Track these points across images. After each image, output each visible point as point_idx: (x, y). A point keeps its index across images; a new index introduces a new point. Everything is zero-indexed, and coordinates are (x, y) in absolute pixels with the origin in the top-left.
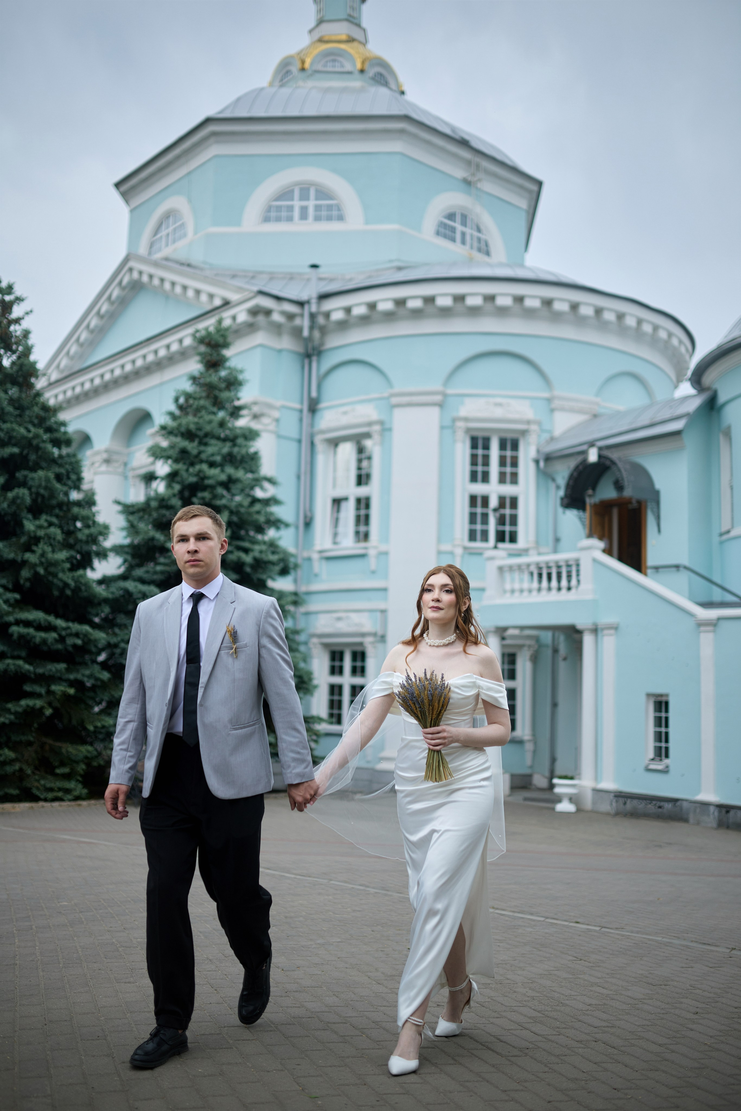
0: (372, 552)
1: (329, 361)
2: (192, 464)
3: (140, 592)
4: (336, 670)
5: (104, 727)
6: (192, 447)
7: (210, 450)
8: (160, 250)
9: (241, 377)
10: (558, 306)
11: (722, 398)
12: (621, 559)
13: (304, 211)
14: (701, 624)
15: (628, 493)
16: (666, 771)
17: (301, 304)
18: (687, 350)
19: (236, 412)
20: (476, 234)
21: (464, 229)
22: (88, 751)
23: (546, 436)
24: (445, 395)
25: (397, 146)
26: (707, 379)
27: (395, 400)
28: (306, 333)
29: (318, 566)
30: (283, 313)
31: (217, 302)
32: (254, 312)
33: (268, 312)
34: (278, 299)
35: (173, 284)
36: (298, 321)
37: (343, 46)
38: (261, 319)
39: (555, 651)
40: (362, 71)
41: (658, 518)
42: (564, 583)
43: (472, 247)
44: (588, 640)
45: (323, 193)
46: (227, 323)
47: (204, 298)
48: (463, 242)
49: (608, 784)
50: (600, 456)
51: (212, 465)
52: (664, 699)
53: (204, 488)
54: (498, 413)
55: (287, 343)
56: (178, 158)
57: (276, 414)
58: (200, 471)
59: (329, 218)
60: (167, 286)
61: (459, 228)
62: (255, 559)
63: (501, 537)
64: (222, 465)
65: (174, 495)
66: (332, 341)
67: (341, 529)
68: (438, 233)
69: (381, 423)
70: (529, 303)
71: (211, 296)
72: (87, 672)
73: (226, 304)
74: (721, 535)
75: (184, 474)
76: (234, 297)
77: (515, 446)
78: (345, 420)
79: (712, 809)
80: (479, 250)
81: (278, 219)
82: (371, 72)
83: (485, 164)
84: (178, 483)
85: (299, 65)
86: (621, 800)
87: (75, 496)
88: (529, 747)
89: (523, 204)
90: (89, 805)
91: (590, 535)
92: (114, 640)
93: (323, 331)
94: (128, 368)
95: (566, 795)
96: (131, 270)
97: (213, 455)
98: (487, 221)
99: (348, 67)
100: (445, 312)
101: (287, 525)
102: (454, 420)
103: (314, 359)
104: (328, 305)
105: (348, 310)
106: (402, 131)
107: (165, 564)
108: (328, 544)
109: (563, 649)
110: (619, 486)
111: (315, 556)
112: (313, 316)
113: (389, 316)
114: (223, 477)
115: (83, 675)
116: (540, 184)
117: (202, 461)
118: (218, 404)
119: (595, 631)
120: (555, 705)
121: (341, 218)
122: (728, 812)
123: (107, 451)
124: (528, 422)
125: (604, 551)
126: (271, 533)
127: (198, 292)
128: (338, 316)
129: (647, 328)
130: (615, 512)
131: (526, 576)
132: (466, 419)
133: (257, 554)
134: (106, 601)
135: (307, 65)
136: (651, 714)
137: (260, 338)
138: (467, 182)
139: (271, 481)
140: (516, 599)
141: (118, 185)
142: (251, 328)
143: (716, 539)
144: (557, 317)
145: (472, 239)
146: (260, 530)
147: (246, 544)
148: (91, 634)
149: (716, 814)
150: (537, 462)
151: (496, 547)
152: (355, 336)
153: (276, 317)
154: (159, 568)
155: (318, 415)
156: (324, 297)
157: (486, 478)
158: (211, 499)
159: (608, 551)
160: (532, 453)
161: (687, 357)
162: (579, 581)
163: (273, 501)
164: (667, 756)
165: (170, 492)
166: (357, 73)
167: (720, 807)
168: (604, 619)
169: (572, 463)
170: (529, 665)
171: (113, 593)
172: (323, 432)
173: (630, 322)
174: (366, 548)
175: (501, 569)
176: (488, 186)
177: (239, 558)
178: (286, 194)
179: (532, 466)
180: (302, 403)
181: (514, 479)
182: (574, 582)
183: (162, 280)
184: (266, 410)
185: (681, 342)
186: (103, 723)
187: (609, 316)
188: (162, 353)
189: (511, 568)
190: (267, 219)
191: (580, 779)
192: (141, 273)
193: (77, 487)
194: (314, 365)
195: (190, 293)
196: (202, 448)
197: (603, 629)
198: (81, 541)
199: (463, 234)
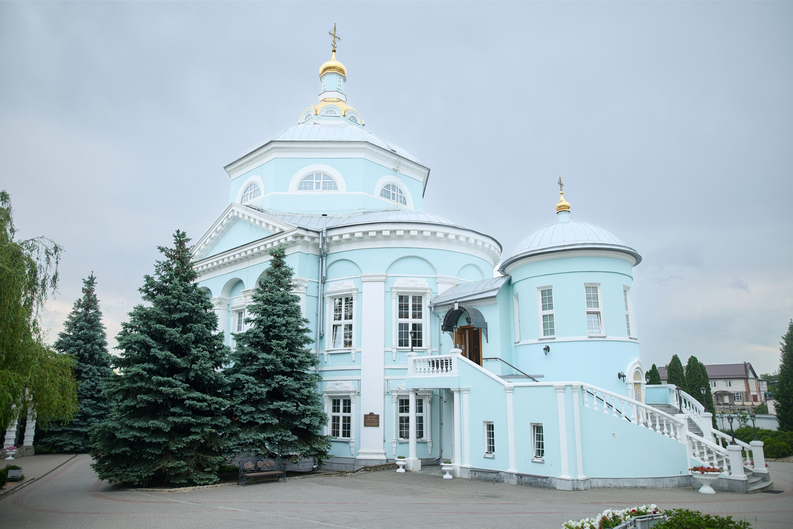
0: (353, 352)
1: (331, 259)
2: (269, 316)
3: (246, 380)
4: (336, 409)
5: (228, 446)
6: (269, 308)
7: (278, 308)
8: (247, 200)
9: (291, 272)
10: (438, 235)
11: (513, 281)
12: (470, 359)
13: (318, 184)
14: (506, 389)
15: (473, 324)
16: (493, 458)
17: (318, 233)
18: (498, 251)
19: (289, 287)
20: (399, 194)
21: (393, 192)
22: (220, 459)
23: (435, 295)
24: (387, 277)
25: (362, 155)
26: (508, 270)
27: (363, 279)
28: (320, 247)
29: (327, 358)
30: (309, 237)
31: (278, 231)
32: (296, 237)
33: (302, 237)
34: (307, 230)
35: (255, 220)
36: (316, 241)
37: (335, 104)
38: (299, 239)
39: (441, 398)
40: (344, 116)
41: (487, 336)
42: (444, 369)
43: (397, 201)
44: (456, 396)
45: (327, 176)
46: (283, 241)
47: (270, 228)
48: (394, 199)
49: (467, 465)
50: (459, 307)
51: (279, 316)
52: (491, 424)
53: (275, 327)
54: (412, 285)
55: (311, 250)
57: (306, 285)
58: (273, 319)
59: (330, 188)
60: (252, 220)
61: (392, 192)
62: (299, 361)
63: (414, 344)
64: (283, 316)
65: (261, 332)
66: (333, 250)
67: (337, 340)
68: (381, 195)
69: (357, 290)
70: (425, 234)
71: (274, 227)
72: (221, 421)
73: (282, 232)
74: (515, 343)
75: (266, 320)
76: (285, 229)
77: (420, 298)
78: (339, 288)
79: (514, 476)
80: (401, 202)
81: (305, 189)
82: (348, 116)
83: (403, 162)
84: (263, 325)
85: (315, 113)
86: (473, 473)
87: (213, 333)
88: (430, 445)
89: (422, 179)
90: (221, 486)
91: (456, 347)
92: (233, 404)
93: (328, 245)
94: (232, 258)
95: (448, 470)
96: (233, 210)
97: (279, 311)
98: (405, 189)
99: (338, 114)
100: (387, 238)
101: (313, 342)
102: (391, 288)
103: (324, 258)
104: (331, 233)
105: (341, 236)
106: (364, 148)
107: (255, 365)
108: (331, 348)
109: (444, 398)
110: (468, 320)
111: (325, 353)
112: (324, 239)
113: (360, 239)
114: (284, 322)
115: (219, 422)
116: (429, 170)
117: (274, 315)
118: (280, 284)
119: (459, 391)
120: (441, 424)
121: (336, 188)
122: (521, 477)
123: (219, 299)
124: (426, 289)
125: (462, 354)
126: (306, 347)
127: (268, 225)
128: (335, 238)
129: (479, 243)
130: (467, 331)
131: (427, 364)
132: (397, 288)
133: (301, 359)
134: (229, 385)
135: (318, 113)
136: (486, 431)
137: (298, 248)
138: (395, 171)
139: (306, 321)
140: (422, 376)
141: (225, 167)
142: (294, 243)
143: (513, 345)
144: (438, 240)
145: (397, 197)
146: (301, 345)
147: (295, 354)
148: (223, 402)
149: (516, 478)
150: (430, 308)
151: (412, 350)
152: (344, 248)
153: (306, 239)
154: (254, 367)
155: (326, 285)
156: (329, 229)
157: (407, 317)
158: (279, 333)
159: (464, 354)
160: (428, 304)
161: (499, 255)
162: (451, 367)
163: (307, 330)
164: (494, 451)
165: (259, 330)
166: (342, 116)
167: (518, 475)
168: (463, 386)
169: (447, 309)
170: (428, 405)
171: (232, 380)
172: (328, 293)
173: (472, 241)
174: (350, 349)
175: (415, 361)
176: (404, 172)
177: (292, 361)
178: (310, 176)
179: (428, 309)
180: (319, 280)
181: (420, 316)
182: (449, 368)
183: (249, 217)
184: (301, 283)
185: (495, 248)
186: (228, 445)
187: (462, 239)
188: (249, 253)
189: (419, 361)
190: (300, 188)
191: (454, 463)
192: (238, 213)
193: (215, 329)
194: (324, 261)
195: (264, 225)
196: (274, 307)
197: (462, 391)
198: (218, 356)
199: (394, 194)
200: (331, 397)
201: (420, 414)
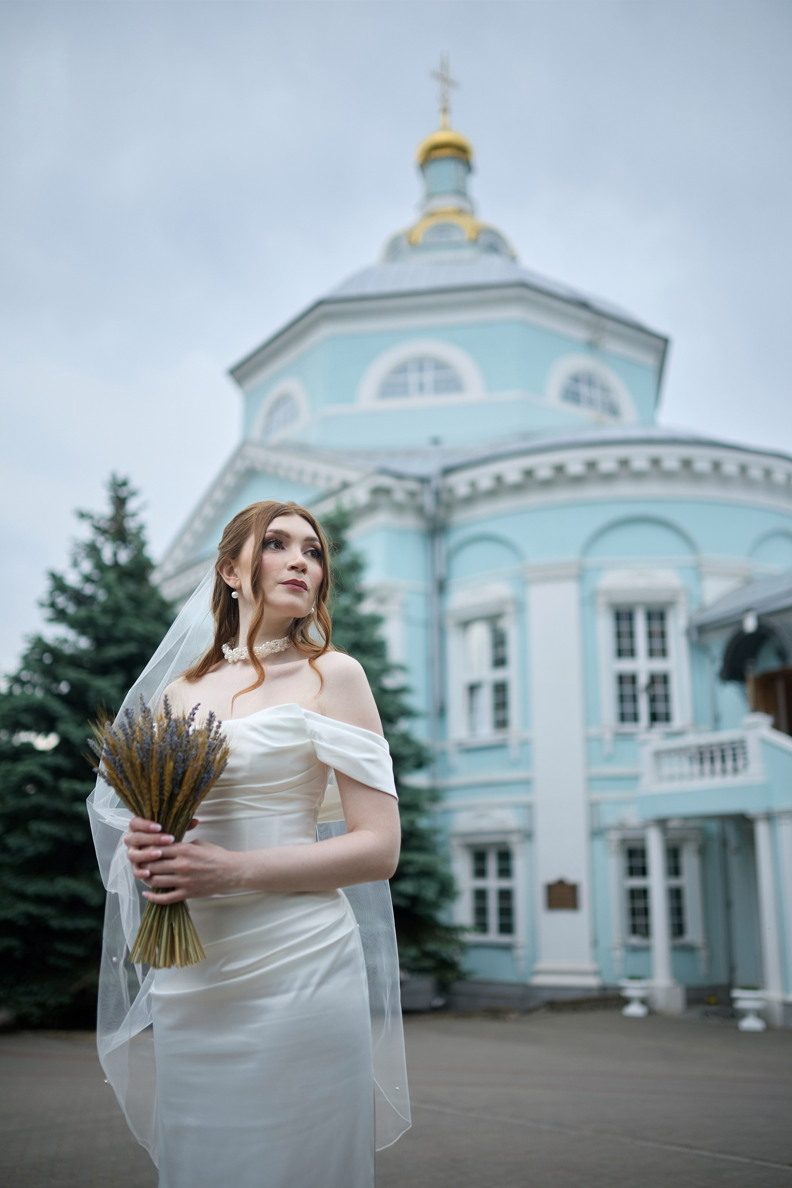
0: (512, 741)
1: (455, 537)
4: (480, 872)
8: (275, 434)
10: (698, 466)
13: (421, 384)
17: (424, 480)
19: (359, 597)
21: (590, 391)
23: (696, 605)
24: (582, 567)
25: (514, 313)
27: (528, 575)
28: (430, 510)
29: (456, 759)
30: (405, 491)
31: (336, 485)
32: (374, 492)
33: (388, 492)
34: (399, 476)
37: (451, 218)
38: (382, 498)
39: (724, 843)
40: (474, 242)
42: (729, 764)
43: (600, 410)
44: (761, 829)
45: (440, 365)
47: (321, 480)
48: (589, 405)
50: (759, 624)
54: (643, 584)
55: (409, 521)
57: (402, 597)
59: (449, 390)
60: (283, 470)
61: (584, 390)
63: (654, 717)
66: (459, 517)
68: (562, 398)
69: (515, 601)
70: (666, 465)
71: (329, 478)
73: (345, 485)
76: (353, 478)
77: (662, 617)
78: (476, 600)
80: (607, 412)
81: (394, 395)
82: (483, 242)
83: (610, 325)
85: (408, 240)
88: (702, 954)
89: (651, 361)
91: (754, 711)
93: (449, 507)
95: (751, 1009)
96: (246, 457)
98: (614, 381)
99: (458, 238)
100: (577, 480)
101: (419, 715)
102: (595, 594)
103: (439, 536)
104: (452, 480)
105: (473, 484)
106: (518, 298)
108: (464, 734)
110: (782, 654)
111: (452, 749)
112: (437, 493)
113: (517, 488)
116: (666, 341)
118: (341, 588)
119: (769, 818)
120: (728, 905)
121: (459, 389)
124: (675, 592)
125: (772, 726)
127: (315, 474)
128: (462, 491)
130: (781, 682)
132: (607, 592)
135: (414, 241)
137: (381, 518)
138: (591, 344)
141: (232, 372)
142: (371, 508)
144: (697, 477)
145: (600, 402)
150: (689, 633)
151: (649, 729)
152: (483, 510)
153: (398, 496)
155: (447, 595)
156: (448, 471)
157: (632, 653)
159: (776, 726)
160: (683, 624)
162: (746, 764)
166: (467, 243)
168: (779, 804)
169: (727, 635)
172: (452, 614)
173: (779, 477)
174: (506, 737)
175: (657, 754)
176: (614, 346)
178: (401, 369)
179: (683, 638)
181: (664, 653)
182: (740, 764)
184: (392, 594)
187: (756, 473)
189: (668, 752)
190: (383, 395)
191: (765, 989)
192: (255, 457)
194: (440, 543)
195: (308, 477)
197: (778, 816)
199: (591, 398)
200: (466, 844)
201: (675, 882)
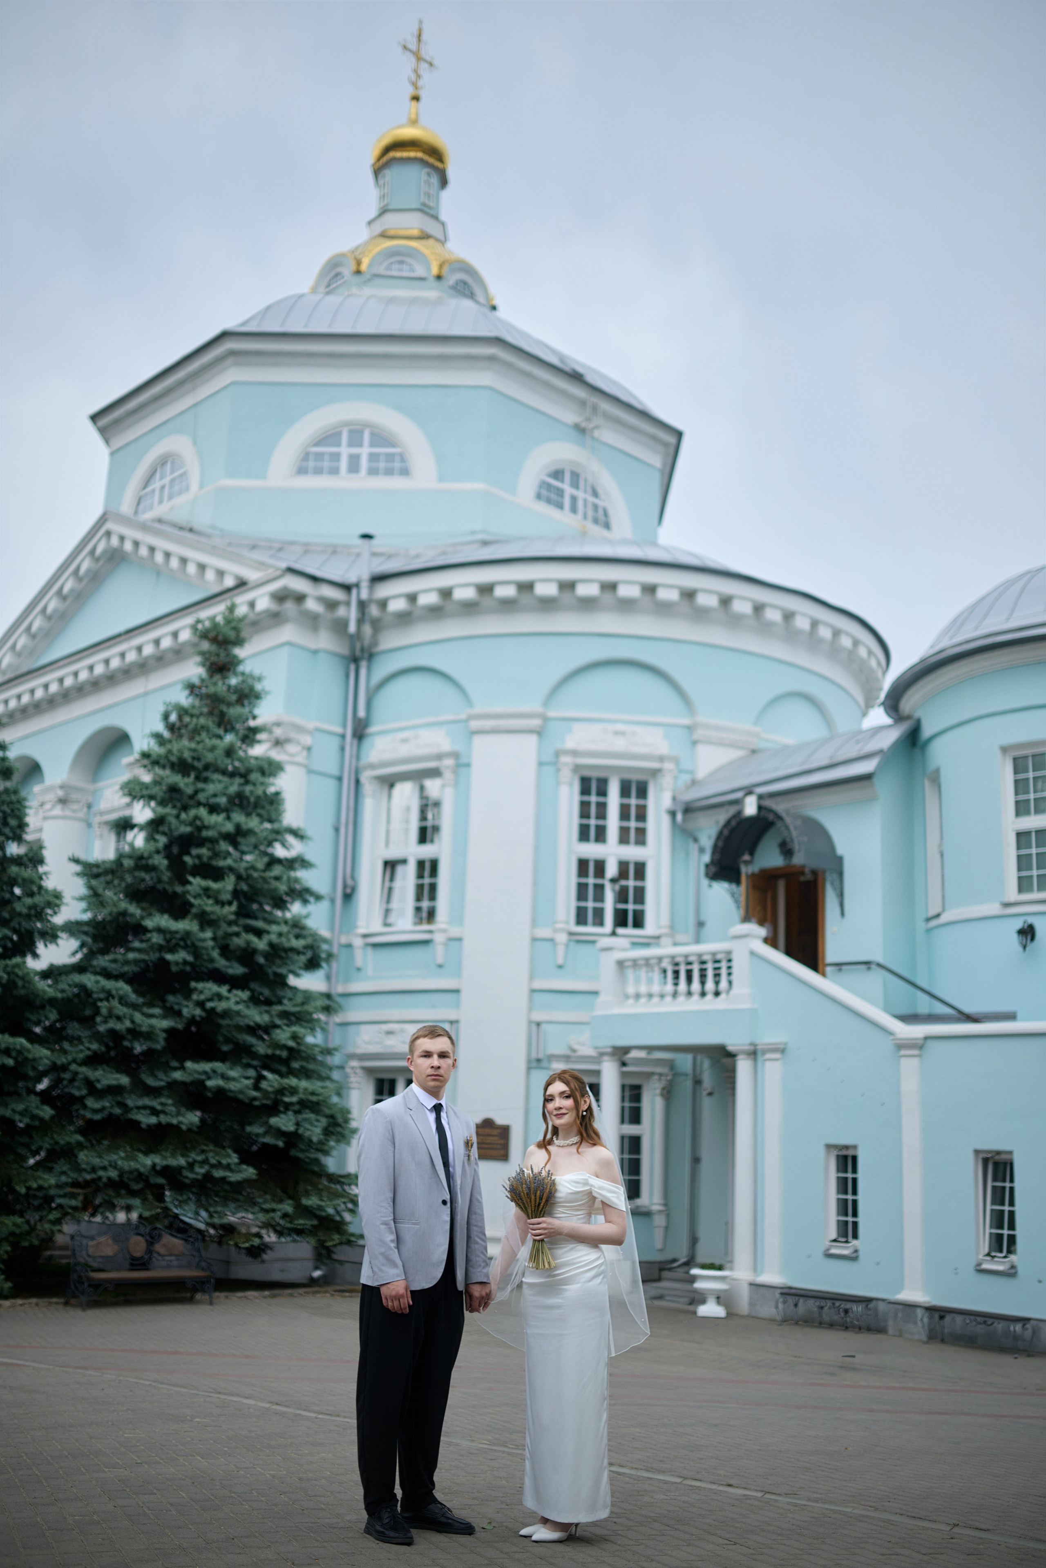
0: (439, 938)
1: (383, 668)
2: (185, 808)
3: (103, 990)
5: (40, 1188)
6: (186, 783)
7: (211, 788)
8: (151, 507)
9: (258, 687)
10: (703, 600)
11: (927, 731)
12: (789, 953)
13: (354, 460)
14: (902, 1045)
15: (798, 859)
16: (853, 1258)
17: (347, 588)
18: (879, 664)
19: (250, 736)
20: (591, 499)
21: (574, 492)
22: (15, 1224)
23: (685, 778)
24: (545, 719)
25: (484, 378)
26: (908, 704)
27: (475, 724)
28: (352, 628)
29: (362, 957)
30: (321, 599)
31: (229, 582)
32: (280, 597)
33: (300, 598)
34: (315, 579)
35: (167, 555)
36: (341, 612)
37: (413, 244)
38: (290, 606)
39: (697, 1082)
40: (439, 277)
41: (841, 895)
42: (710, 985)
43: (585, 517)
44: (743, 1067)
45: (381, 438)
46: (242, 610)
47: (210, 575)
48: (574, 510)
49: (772, 1277)
50: (760, 808)
51: (213, 809)
52: (850, 1153)
53: (202, 842)
54: (619, 745)
55: (325, 641)
56: (181, 383)
57: (307, 740)
58: (196, 817)
59: (389, 472)
60: (159, 558)
61: (568, 490)
62: (271, 945)
63: (621, 919)
64: (227, 811)
65: (158, 852)
66: (389, 640)
67: (394, 905)
68: (539, 496)
69: (456, 755)
70: (663, 594)
71: (221, 574)
72: (20, 1107)
73: (242, 584)
74: (928, 920)
75: (173, 821)
76: (252, 575)
77: (642, 792)
78: (404, 751)
79: (920, 1312)
80: (596, 521)
81: (318, 471)
82: (452, 279)
83: (605, 406)
84: (164, 834)
85: (353, 267)
86: (791, 1300)
87: (13, 849)
88: (659, 1221)
89: (656, 460)
90: (13, 1306)
91: (746, 919)
92: (62, 1060)
93: (377, 625)
94: (99, 670)
95: (712, 1291)
96: (108, 534)
97: (215, 795)
98: (607, 482)
99: (420, 272)
100: (547, 604)
101: (318, 898)
102: (558, 753)
103: (363, 664)
104: (385, 590)
105: (412, 598)
106: (492, 358)
107: (139, 950)
108: (376, 926)
109: (708, 1081)
110: (786, 850)
111: (358, 942)
112: (362, 605)
113: (469, 608)
114: (229, 827)
115: (14, 1111)
116: (679, 435)
117: (199, 804)
118: (225, 723)
119: (753, 1054)
120: (696, 1160)
121: (405, 472)
122: (942, 1318)
123: (62, 787)
124: (661, 759)
125: (766, 940)
126: (296, 908)
127: (202, 567)
128: (397, 605)
129: (825, 633)
130: (781, 886)
131: (656, 975)
132: (575, 753)
133: (273, 938)
134: (52, 1002)
135: (364, 267)
136: (833, 1174)
137: (288, 633)
138: (580, 430)
139: (297, 833)
140: (642, 1008)
141: (94, 418)
142: (275, 618)
143: (921, 926)
144: (701, 615)
145: (585, 506)
146: (280, 903)
147: (260, 924)
148: (28, 1051)
149: (926, 1320)
150: (673, 814)
151: (614, 934)
152: (422, 633)
153: (311, 605)
154: (131, 956)
155: (367, 743)
156: (378, 579)
157: (601, 835)
158: (210, 858)
159: (771, 941)
160: (666, 801)
161: (880, 673)
162: (730, 982)
163: (300, 862)
164: (855, 1236)
165: (152, 847)
166: (431, 279)
167: (931, 1310)
168: (767, 1038)
169: (722, 817)
170: (659, 1102)
171: (63, 991)
172: (372, 766)
173: (802, 623)
174: (430, 932)
175: (621, 964)
176: (608, 435)
177: (248, 943)
178: (330, 437)
179: (666, 820)
180: (344, 726)
181: (641, 837)
182: (723, 984)
183: (152, 549)
184: (293, 735)
185: (870, 653)
186: (41, 1182)
187: (773, 615)
188: (148, 650)
189: (635, 963)
190: (302, 471)
191: (731, 1269)
192: (122, 538)
193: (18, 838)
194: (363, 672)
195: (191, 569)
196: (200, 785)
197: (764, 1052)
198: (20, 914)
199: (574, 499)
200: (369, 1071)
201: (631, 1130)
